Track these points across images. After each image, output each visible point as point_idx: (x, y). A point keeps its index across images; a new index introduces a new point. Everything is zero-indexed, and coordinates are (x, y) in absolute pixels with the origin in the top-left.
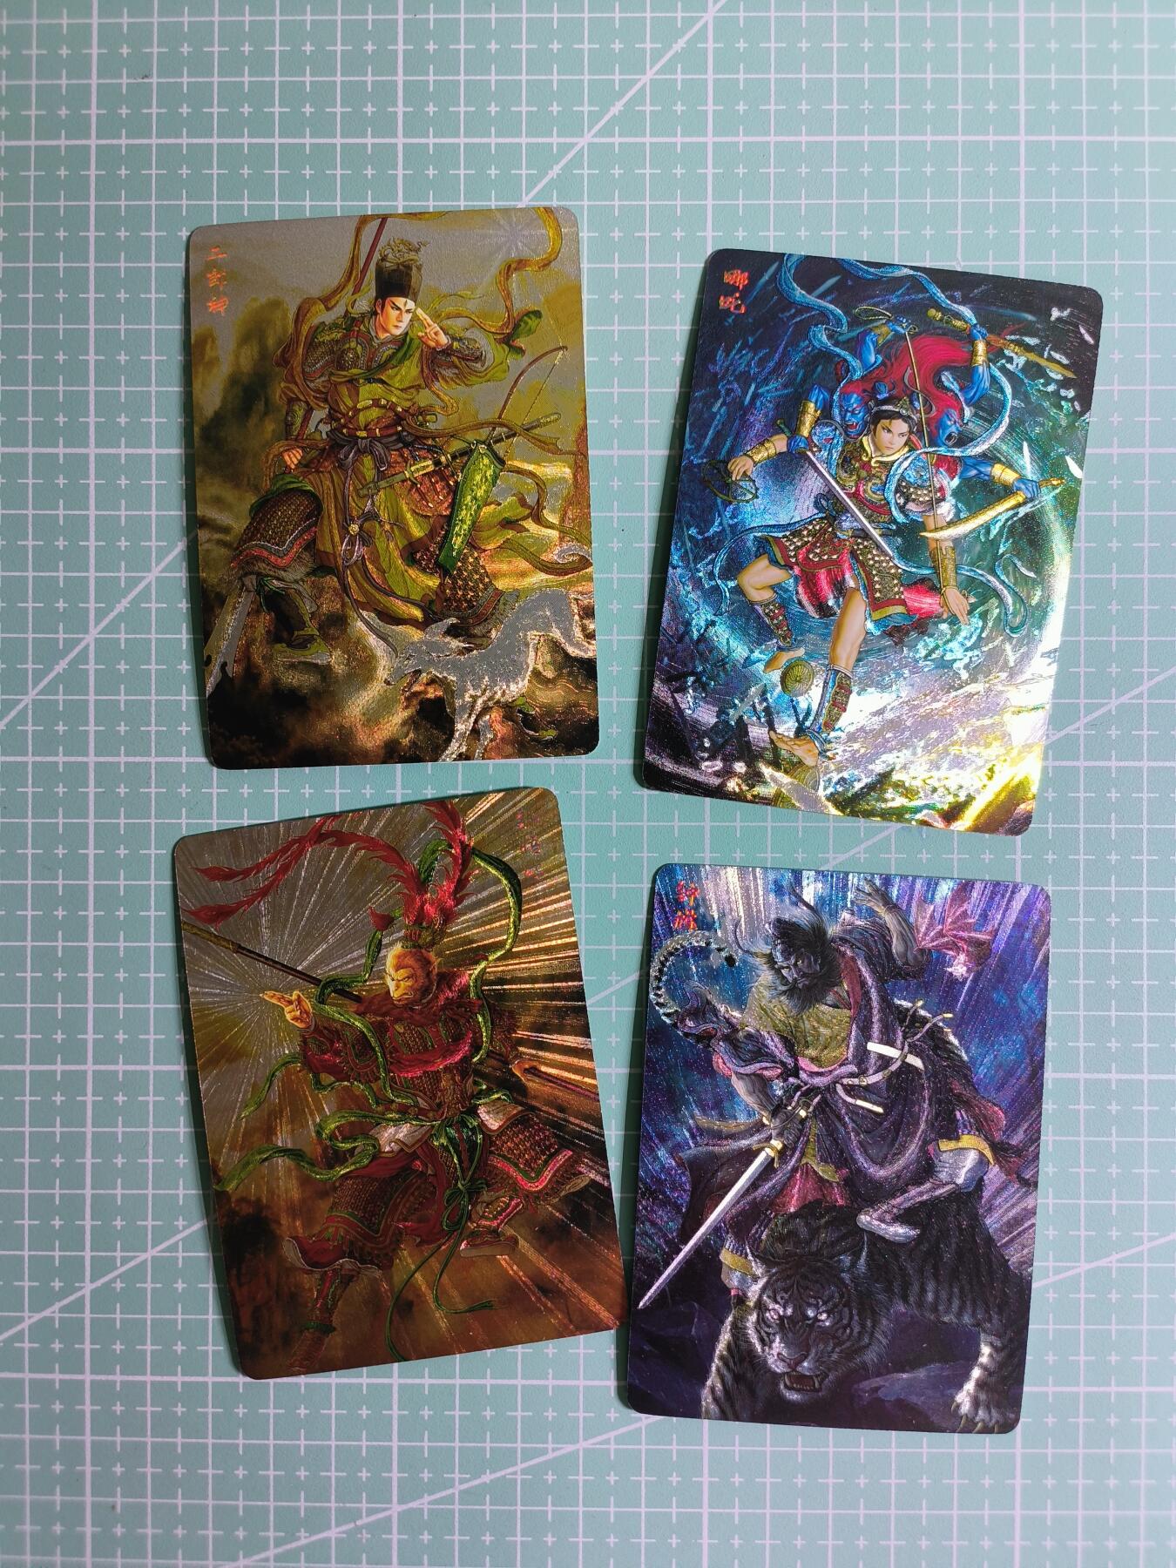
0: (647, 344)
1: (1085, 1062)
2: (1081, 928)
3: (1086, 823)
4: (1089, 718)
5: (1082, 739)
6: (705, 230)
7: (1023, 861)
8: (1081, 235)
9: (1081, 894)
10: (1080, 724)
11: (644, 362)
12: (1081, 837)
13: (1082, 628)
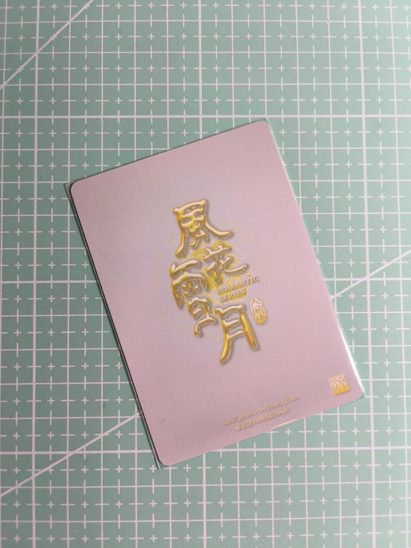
0: (168, 61)
1: (408, 439)
2: (404, 367)
3: (404, 310)
4: (404, 255)
5: (400, 266)
6: (197, 3)
7: (372, 331)
8: (389, 9)
9: (403, 349)
10: (400, 258)
11: (166, 70)
12: (402, 318)
13: (399, 207)
